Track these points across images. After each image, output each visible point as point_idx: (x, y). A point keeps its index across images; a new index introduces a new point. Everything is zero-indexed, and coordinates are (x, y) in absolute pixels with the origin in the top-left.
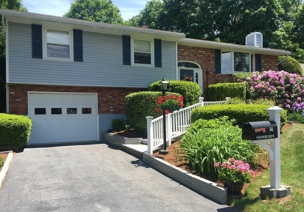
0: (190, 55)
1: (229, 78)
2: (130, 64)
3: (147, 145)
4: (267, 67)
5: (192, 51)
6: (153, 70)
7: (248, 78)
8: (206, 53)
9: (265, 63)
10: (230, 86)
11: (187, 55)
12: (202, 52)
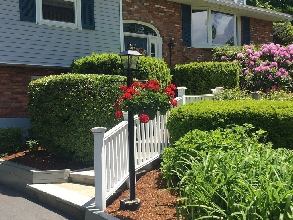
0: (142, 11)
1: (203, 54)
2: (34, 21)
3: (93, 185)
4: (258, 39)
5: (144, 4)
6: (78, 34)
7: (241, 55)
8: (168, 10)
9: (255, 31)
10: (215, 68)
11: (137, 11)
12: (162, 7)
